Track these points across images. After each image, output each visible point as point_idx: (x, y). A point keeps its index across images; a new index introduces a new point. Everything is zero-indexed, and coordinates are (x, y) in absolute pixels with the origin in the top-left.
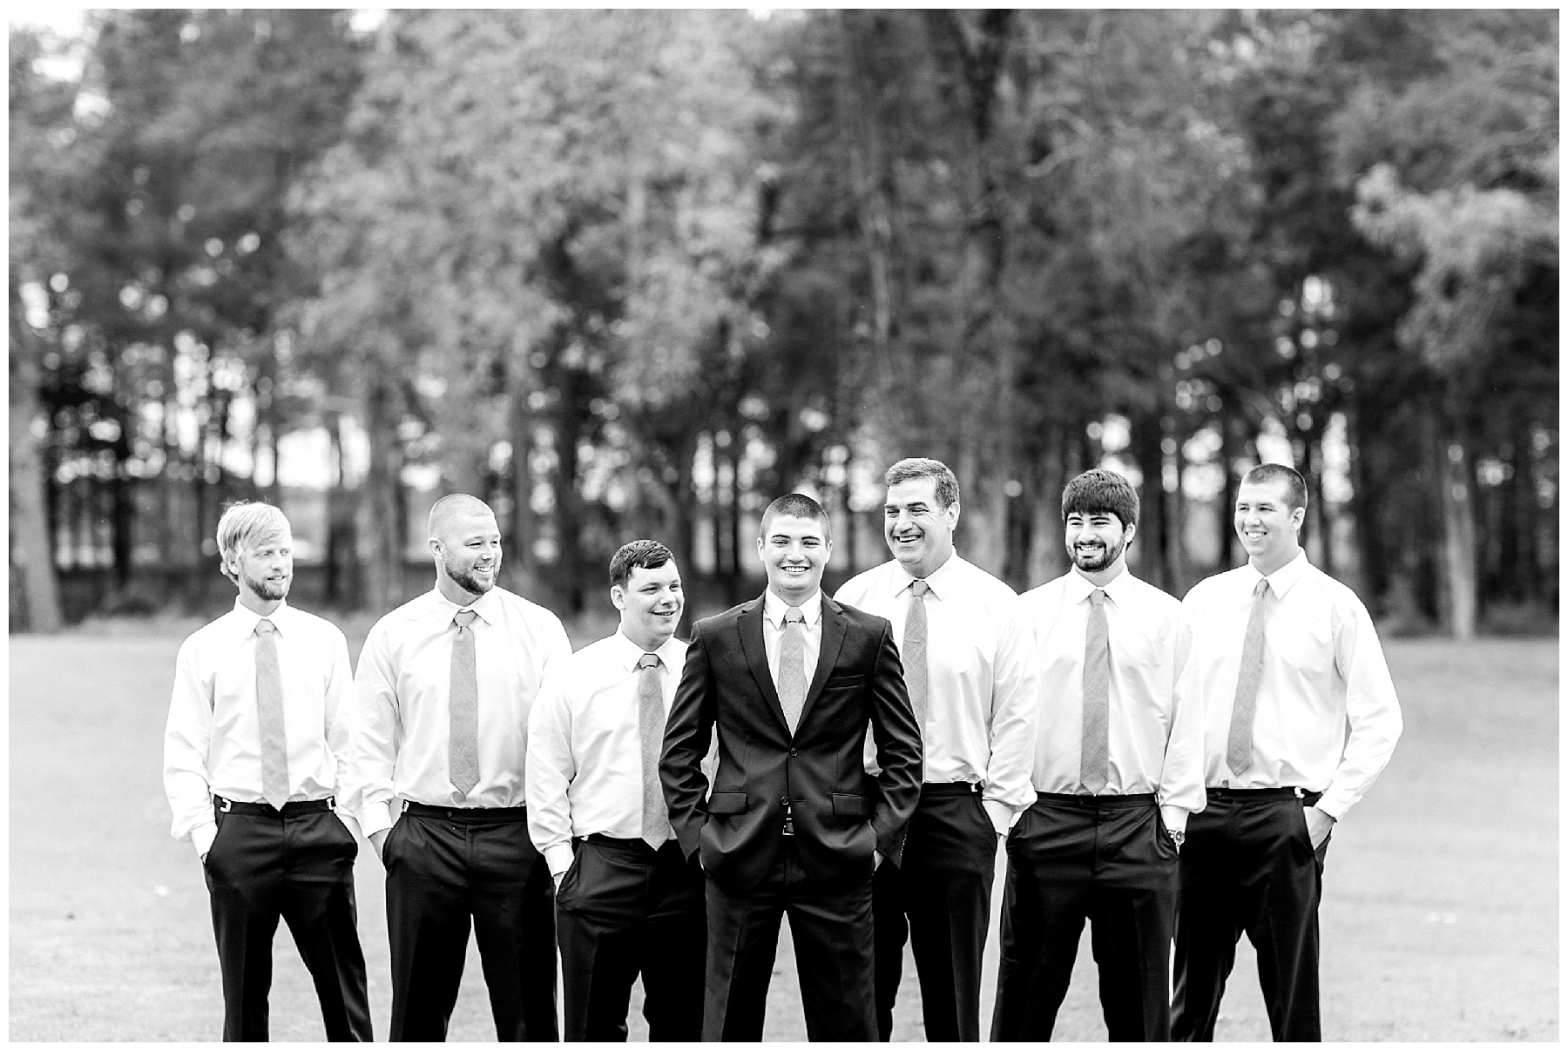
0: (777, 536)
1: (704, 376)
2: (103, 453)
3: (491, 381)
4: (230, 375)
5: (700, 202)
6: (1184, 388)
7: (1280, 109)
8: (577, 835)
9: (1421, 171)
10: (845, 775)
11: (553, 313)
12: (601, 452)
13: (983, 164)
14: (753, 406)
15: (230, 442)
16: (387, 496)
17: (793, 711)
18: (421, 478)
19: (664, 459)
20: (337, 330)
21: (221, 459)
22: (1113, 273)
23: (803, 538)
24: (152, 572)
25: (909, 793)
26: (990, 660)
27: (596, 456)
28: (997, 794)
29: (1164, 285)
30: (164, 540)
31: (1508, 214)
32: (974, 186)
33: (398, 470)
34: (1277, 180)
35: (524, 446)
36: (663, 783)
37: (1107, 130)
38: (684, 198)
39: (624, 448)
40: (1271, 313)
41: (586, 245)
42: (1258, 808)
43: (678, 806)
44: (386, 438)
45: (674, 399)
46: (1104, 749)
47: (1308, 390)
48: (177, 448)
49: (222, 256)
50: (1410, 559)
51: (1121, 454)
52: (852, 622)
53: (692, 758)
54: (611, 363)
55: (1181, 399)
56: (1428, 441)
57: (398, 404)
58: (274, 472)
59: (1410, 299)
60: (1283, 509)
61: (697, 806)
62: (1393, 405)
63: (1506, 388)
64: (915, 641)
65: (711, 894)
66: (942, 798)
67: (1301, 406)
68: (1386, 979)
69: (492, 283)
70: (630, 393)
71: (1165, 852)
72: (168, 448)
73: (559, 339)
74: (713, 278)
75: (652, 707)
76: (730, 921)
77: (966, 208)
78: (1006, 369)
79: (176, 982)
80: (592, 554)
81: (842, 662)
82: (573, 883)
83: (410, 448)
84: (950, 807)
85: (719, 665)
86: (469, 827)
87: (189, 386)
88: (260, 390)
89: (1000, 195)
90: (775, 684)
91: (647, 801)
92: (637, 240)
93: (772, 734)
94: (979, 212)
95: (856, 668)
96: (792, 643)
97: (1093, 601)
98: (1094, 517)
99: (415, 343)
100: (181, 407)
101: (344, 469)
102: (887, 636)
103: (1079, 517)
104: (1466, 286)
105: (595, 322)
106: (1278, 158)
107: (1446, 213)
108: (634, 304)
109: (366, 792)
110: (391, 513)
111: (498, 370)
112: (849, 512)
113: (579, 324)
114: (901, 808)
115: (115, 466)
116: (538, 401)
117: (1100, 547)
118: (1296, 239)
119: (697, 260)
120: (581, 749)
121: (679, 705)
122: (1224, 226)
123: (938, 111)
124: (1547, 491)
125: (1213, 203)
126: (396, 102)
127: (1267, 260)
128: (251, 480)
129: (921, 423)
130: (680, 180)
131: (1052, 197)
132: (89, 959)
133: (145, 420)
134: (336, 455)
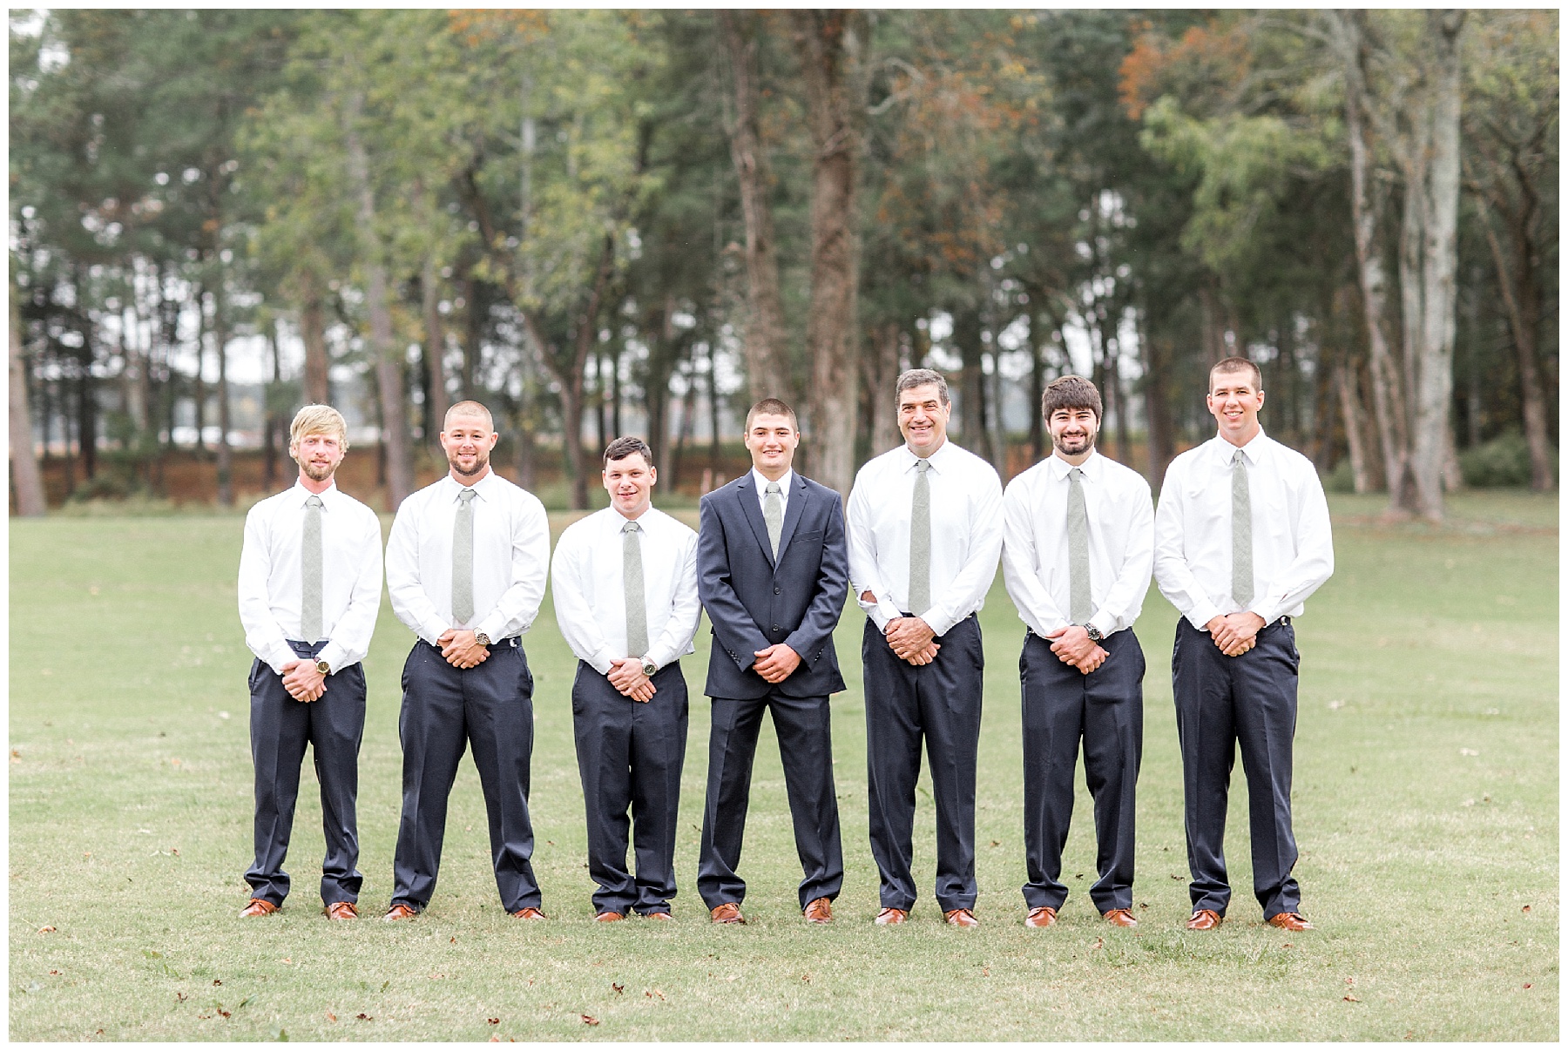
0: (758, 429)
1: (592, 284)
2: (70, 359)
3: (409, 291)
4: (177, 290)
5: (586, 137)
7: (1077, 49)
9: (1198, 101)
11: (461, 233)
12: (501, 351)
13: (833, 106)
14: (631, 308)
15: (179, 347)
16: (320, 391)
18: (344, 375)
20: (277, 252)
21: (170, 361)
22: (942, 193)
23: (777, 429)
24: (114, 459)
27: (497, 354)
29: (986, 204)
30: (124, 432)
31: (1270, 136)
32: (826, 124)
33: (326, 371)
34: (1075, 110)
35: (437, 347)
37: (935, 75)
38: (572, 133)
39: (521, 346)
40: (1075, 219)
41: (494, 173)
44: (317, 342)
45: (568, 305)
47: (1101, 287)
48: (135, 353)
49: (169, 186)
51: (945, 343)
54: (514, 274)
55: (997, 296)
56: (1207, 329)
57: (329, 312)
58: (221, 371)
59: (1190, 209)
60: (1252, 391)
62: (1178, 299)
63: (1273, 283)
64: (921, 505)
67: (1099, 300)
69: (409, 209)
70: (529, 297)
72: (126, 352)
73: (469, 255)
74: (599, 202)
75: (633, 562)
77: (819, 142)
78: (854, 278)
83: (338, 351)
87: (143, 300)
88: (205, 303)
89: (847, 131)
92: (527, 170)
94: (830, 146)
97: (1073, 480)
98: (1079, 411)
99: (344, 262)
100: (137, 317)
101: (280, 368)
103: (1067, 412)
104: (1236, 199)
106: (1075, 93)
107: (1218, 137)
108: (530, 223)
111: (415, 281)
113: (486, 242)
115: (81, 369)
116: (446, 307)
117: (1083, 435)
118: (1092, 160)
119: (585, 186)
122: (1031, 150)
123: (795, 60)
124: (1308, 367)
125: (1021, 131)
126: (325, 54)
127: (1068, 178)
128: (198, 378)
129: (786, 322)
130: (569, 117)
131: (890, 131)
132: (187, 765)
133: (104, 329)
134: (271, 357)
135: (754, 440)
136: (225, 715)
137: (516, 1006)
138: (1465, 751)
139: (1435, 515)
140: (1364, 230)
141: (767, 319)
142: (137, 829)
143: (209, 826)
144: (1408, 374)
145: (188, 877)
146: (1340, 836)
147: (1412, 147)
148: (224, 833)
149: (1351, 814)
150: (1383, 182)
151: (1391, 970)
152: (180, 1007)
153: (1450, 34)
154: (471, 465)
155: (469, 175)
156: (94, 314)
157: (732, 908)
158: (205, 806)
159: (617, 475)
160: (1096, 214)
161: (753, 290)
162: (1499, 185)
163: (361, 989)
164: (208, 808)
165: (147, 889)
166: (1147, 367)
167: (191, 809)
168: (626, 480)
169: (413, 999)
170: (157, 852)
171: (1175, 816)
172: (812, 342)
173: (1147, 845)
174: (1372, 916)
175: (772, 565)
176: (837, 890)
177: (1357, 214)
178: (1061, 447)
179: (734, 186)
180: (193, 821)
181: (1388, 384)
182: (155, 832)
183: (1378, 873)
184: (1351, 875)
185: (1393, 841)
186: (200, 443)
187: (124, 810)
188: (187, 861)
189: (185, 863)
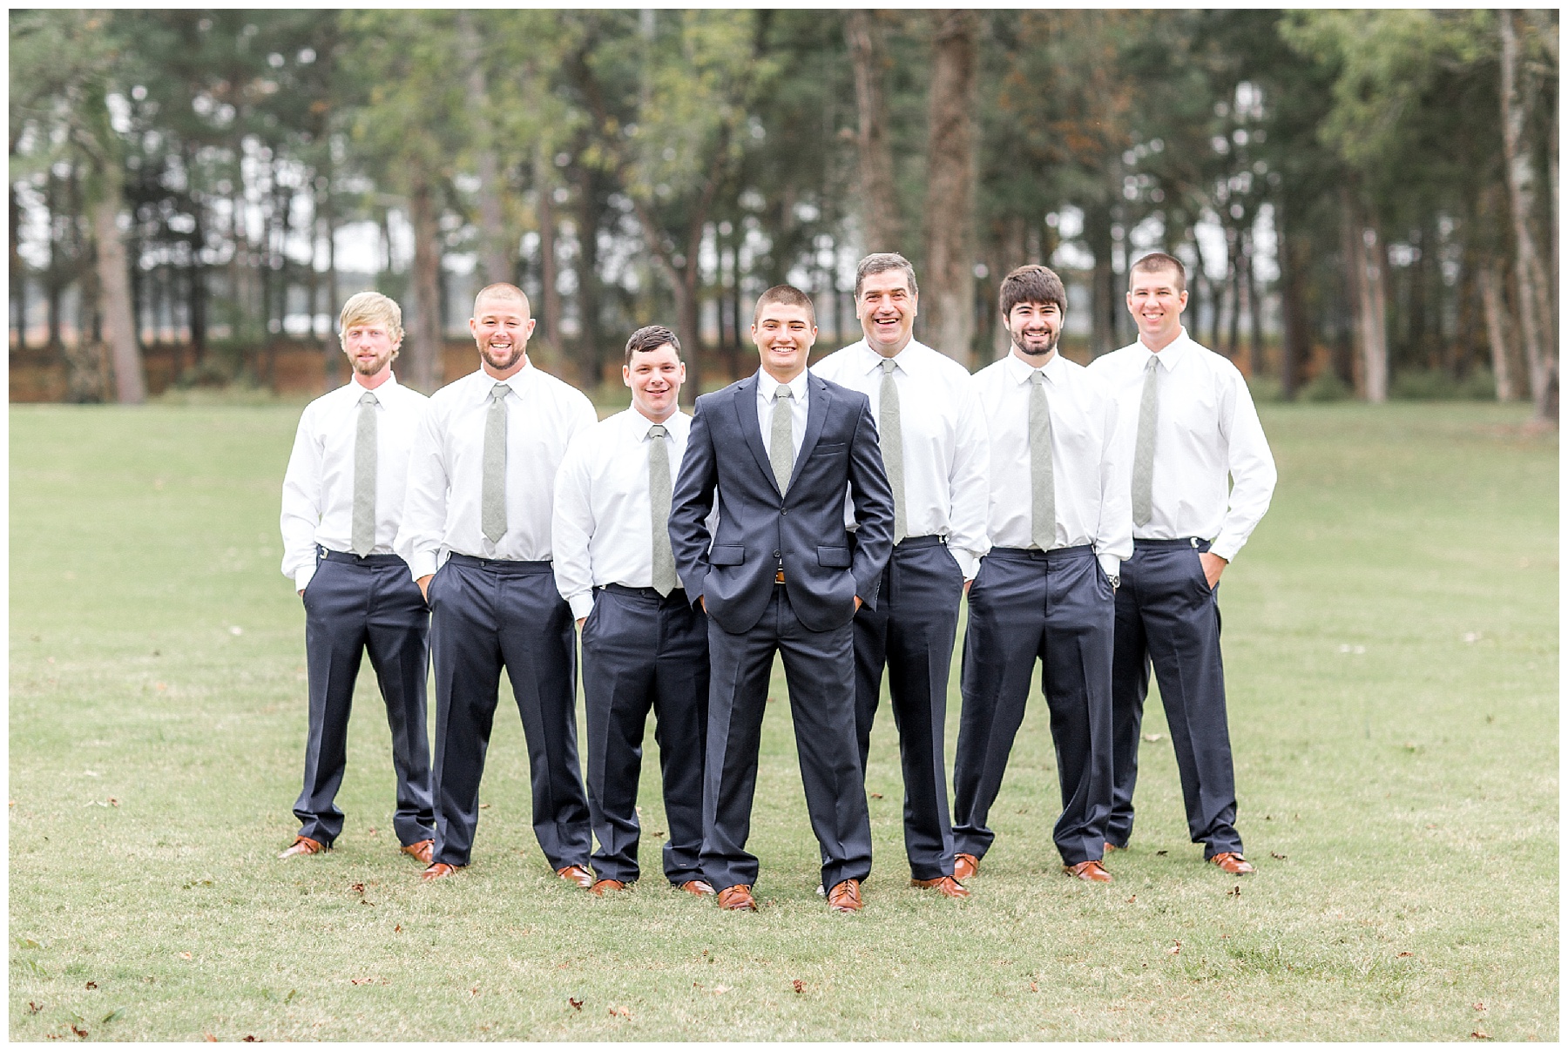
0: (769, 320)
2: (180, 244)
3: (521, 179)
4: (291, 174)
5: (702, 18)
6: (1131, 182)
8: (598, 585)
10: (829, 530)
11: (575, 118)
12: (618, 241)
14: (753, 200)
15: (292, 234)
16: (431, 280)
17: (783, 476)
18: (461, 264)
19: (673, 247)
20: (385, 134)
21: (284, 248)
22: (1068, 81)
23: (791, 322)
24: (226, 349)
25: (883, 545)
26: (954, 428)
27: (613, 244)
28: (964, 543)
29: (1113, 92)
30: (235, 319)
33: (440, 259)
35: (551, 236)
36: (671, 537)
38: (690, 15)
39: (639, 237)
40: (1206, 116)
41: (606, 55)
42: (1159, 556)
43: (684, 558)
44: (429, 229)
45: (681, 194)
46: (1051, 511)
47: (1240, 183)
48: (245, 239)
49: (282, 69)
50: (1330, 331)
51: (1075, 240)
52: (835, 397)
53: (697, 516)
54: (628, 161)
55: (1129, 191)
56: (1346, 228)
57: (439, 200)
58: (330, 260)
59: (1330, 102)
60: (1175, 292)
61: (700, 558)
62: (1315, 196)
63: (1415, 181)
64: (890, 412)
65: (713, 634)
66: (918, 550)
67: (1234, 197)
68: (1303, 703)
69: (520, 91)
71: (1104, 594)
72: (236, 237)
73: (581, 140)
74: (715, 87)
75: (660, 472)
76: (731, 658)
77: (938, 23)
78: (973, 168)
79: (249, 710)
80: (611, 330)
81: (826, 433)
82: (594, 627)
83: (452, 239)
84: (924, 558)
85: (718, 436)
86: (498, 576)
87: (255, 185)
88: (317, 187)
90: (768, 451)
91: (656, 555)
92: (647, 53)
93: (766, 495)
94: (948, 27)
95: (838, 439)
96: (782, 415)
97: (1035, 382)
98: (1044, 306)
99: (454, 145)
100: (248, 202)
101: (393, 257)
102: (866, 409)
103: (1031, 306)
104: (1379, 92)
105: (611, 126)
107: (1360, 25)
108: (646, 108)
109: (416, 542)
110: (434, 295)
111: (527, 169)
112: (837, 292)
113: (597, 128)
114: (877, 558)
115: (191, 254)
116: (562, 195)
117: (1046, 333)
118: (1229, 49)
119: (700, 71)
120: (600, 510)
121: (687, 467)
122: (1165, 38)
124: (1451, 270)
125: (1155, 18)
127: (1204, 68)
128: (310, 266)
129: (899, 213)
132: (173, 691)
133: (216, 215)
134: (385, 245)
135: (761, 334)
136: (237, 631)
137: (445, 1026)
140: (1513, 125)
141: (881, 210)
142: (84, 770)
143: (168, 768)
145: (117, 835)
146: (1473, 803)
148: (181, 777)
149: (1486, 774)
150: (1535, 75)
151: (1532, 991)
152: (31, 1020)
154: (506, 358)
155: (581, 55)
156: (204, 198)
157: (742, 891)
158: (172, 742)
159: (647, 368)
160: (1232, 109)
161: (867, 177)
163: (263, 999)
164: (175, 745)
166: (1283, 267)
167: (155, 747)
168: (657, 376)
169: (321, 1014)
170: (92, 802)
171: (1282, 774)
172: (929, 235)
173: (1247, 811)
174: (1508, 913)
176: (866, 872)
177: (1506, 107)
178: (1022, 346)
179: (847, 68)
180: (151, 760)
181: (1535, 287)
182: (102, 775)
183: (1515, 853)
184: (1485, 856)
185: (1535, 811)
186: (312, 331)
187: (78, 747)
188: (123, 814)
189: (121, 816)
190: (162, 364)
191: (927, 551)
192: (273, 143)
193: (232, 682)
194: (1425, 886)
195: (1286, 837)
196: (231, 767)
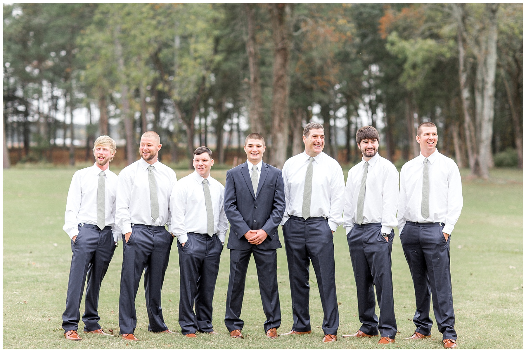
0: (250, 144)
1: (198, 92)
2: (21, 115)
3: (135, 94)
4: (58, 92)
5: (196, 42)
7: (365, 15)
9: (406, 34)
11: (154, 74)
12: (167, 114)
13: (281, 32)
14: (211, 101)
15: (58, 112)
16: (105, 127)
18: (114, 122)
19: (186, 116)
20: (91, 79)
21: (55, 116)
22: (318, 63)
23: (257, 145)
24: (36, 150)
27: (165, 116)
28: (333, 220)
29: (333, 67)
30: (39, 140)
31: (430, 46)
32: (279, 38)
33: (108, 120)
34: (364, 36)
35: (143, 112)
37: (316, 22)
38: (192, 40)
39: (173, 113)
40: (361, 74)
41: (164, 54)
44: (104, 110)
45: (189, 100)
46: (362, 211)
47: (372, 97)
48: (43, 113)
49: (55, 57)
50: (401, 145)
51: (318, 115)
54: (171, 89)
56: (407, 111)
57: (108, 100)
58: (71, 120)
59: (402, 70)
62: (398, 101)
63: (430, 97)
66: (315, 222)
67: (370, 101)
69: (135, 66)
70: (176, 96)
72: (40, 113)
73: (155, 82)
74: (200, 64)
75: (208, 195)
77: (276, 44)
78: (287, 91)
79: (65, 271)
83: (112, 114)
84: (318, 224)
86: (154, 231)
87: (46, 95)
88: (67, 96)
89: (286, 41)
91: (208, 223)
92: (177, 53)
94: (280, 46)
96: (255, 175)
98: (372, 140)
99: (113, 83)
100: (43, 101)
101: (92, 119)
103: (367, 140)
104: (418, 67)
105: (166, 77)
106: (364, 30)
107: (412, 45)
108: (177, 71)
110: (106, 132)
111: (137, 91)
113: (162, 78)
115: (24, 118)
116: (148, 99)
117: (373, 149)
118: (370, 53)
119: (195, 59)
122: (349, 49)
123: (268, 16)
124: (440, 125)
125: (345, 43)
126: (107, 13)
127: (361, 59)
128: (64, 122)
129: (263, 106)
130: (190, 36)
131: (301, 41)
132: (38, 265)
133: (32, 105)
134: (89, 115)
135: (248, 149)
136: (56, 245)
138: (511, 267)
139: (486, 176)
140: (463, 78)
141: (257, 105)
142: (13, 291)
143: (41, 291)
144: (477, 128)
145: (28, 313)
146: (470, 302)
147: (480, 50)
148: (46, 294)
149: (473, 292)
150: (470, 62)
153: (494, 11)
154: (147, 157)
155: (156, 54)
156: (29, 100)
157: (238, 331)
158: (41, 282)
159: (198, 161)
160: (370, 72)
161: (253, 95)
162: (509, 64)
164: (42, 283)
165: (11, 319)
166: (386, 124)
167: (35, 284)
168: (201, 163)
170: (19, 302)
172: (273, 113)
173: (398, 305)
175: (254, 198)
176: (279, 325)
177: (460, 73)
178: (365, 154)
179: (247, 59)
180: (35, 288)
181: (470, 131)
182: (20, 293)
183: (487, 319)
184: (477, 319)
185: (490, 304)
186: (64, 144)
187: (10, 284)
188: (29, 306)
189: (28, 307)
190: (15, 154)
191: (318, 222)
192: (52, 82)
193: (57, 262)
194: (459, 329)
195: (412, 313)
196: (62, 291)
